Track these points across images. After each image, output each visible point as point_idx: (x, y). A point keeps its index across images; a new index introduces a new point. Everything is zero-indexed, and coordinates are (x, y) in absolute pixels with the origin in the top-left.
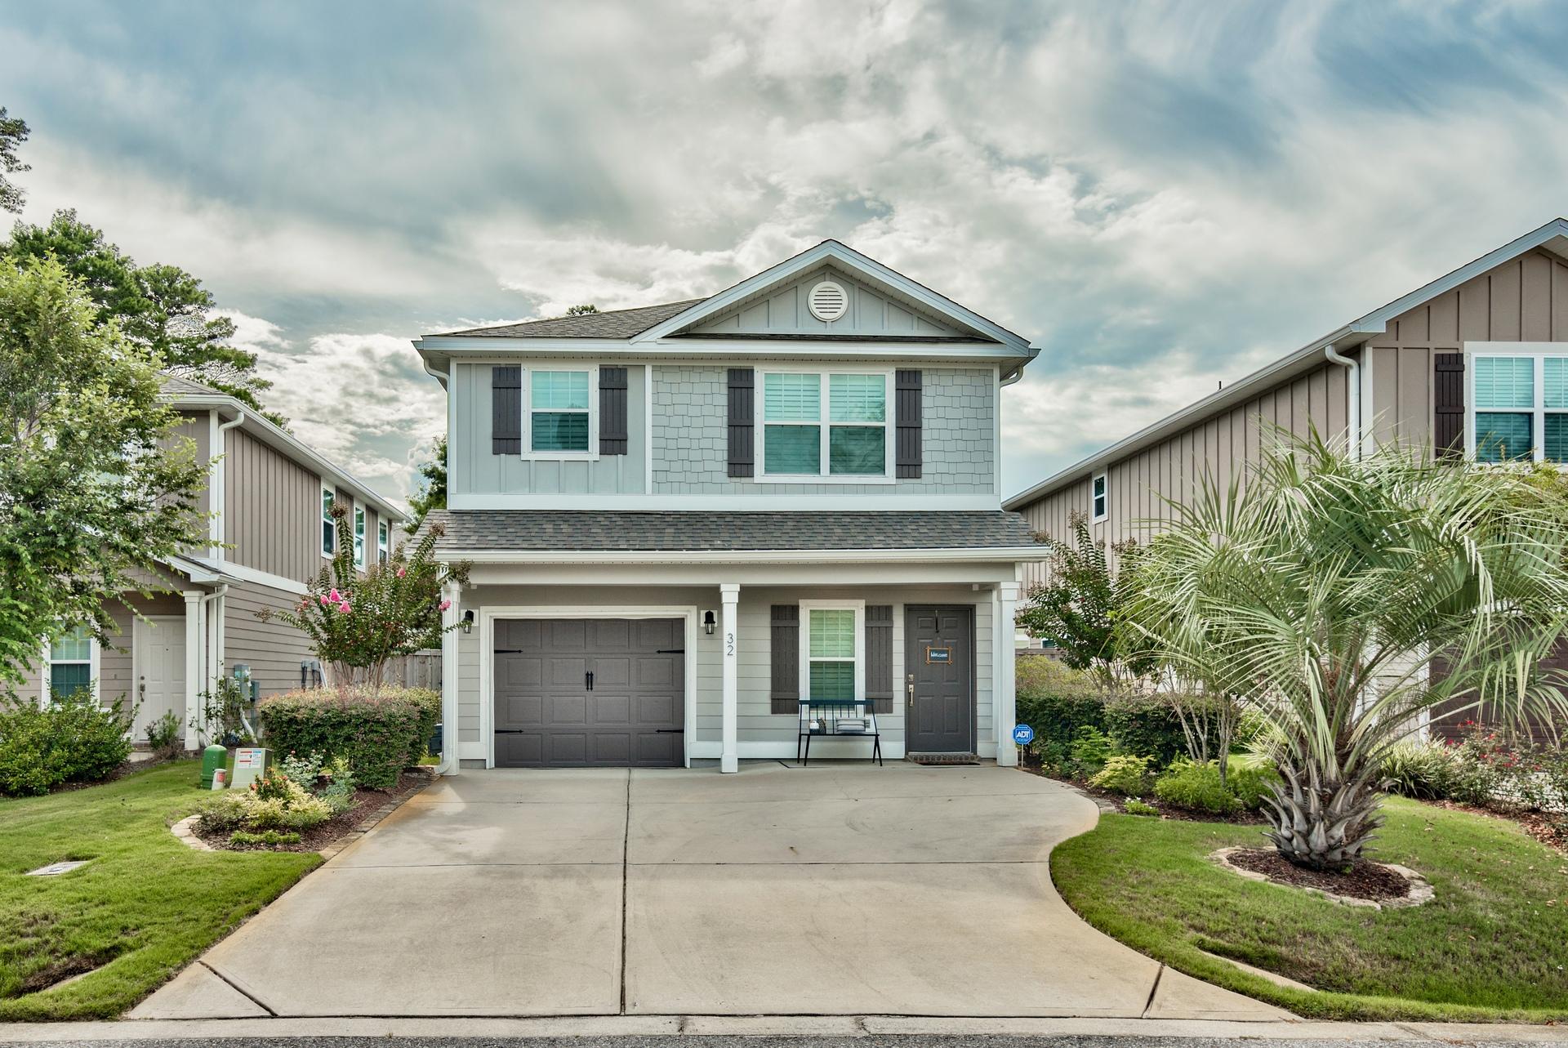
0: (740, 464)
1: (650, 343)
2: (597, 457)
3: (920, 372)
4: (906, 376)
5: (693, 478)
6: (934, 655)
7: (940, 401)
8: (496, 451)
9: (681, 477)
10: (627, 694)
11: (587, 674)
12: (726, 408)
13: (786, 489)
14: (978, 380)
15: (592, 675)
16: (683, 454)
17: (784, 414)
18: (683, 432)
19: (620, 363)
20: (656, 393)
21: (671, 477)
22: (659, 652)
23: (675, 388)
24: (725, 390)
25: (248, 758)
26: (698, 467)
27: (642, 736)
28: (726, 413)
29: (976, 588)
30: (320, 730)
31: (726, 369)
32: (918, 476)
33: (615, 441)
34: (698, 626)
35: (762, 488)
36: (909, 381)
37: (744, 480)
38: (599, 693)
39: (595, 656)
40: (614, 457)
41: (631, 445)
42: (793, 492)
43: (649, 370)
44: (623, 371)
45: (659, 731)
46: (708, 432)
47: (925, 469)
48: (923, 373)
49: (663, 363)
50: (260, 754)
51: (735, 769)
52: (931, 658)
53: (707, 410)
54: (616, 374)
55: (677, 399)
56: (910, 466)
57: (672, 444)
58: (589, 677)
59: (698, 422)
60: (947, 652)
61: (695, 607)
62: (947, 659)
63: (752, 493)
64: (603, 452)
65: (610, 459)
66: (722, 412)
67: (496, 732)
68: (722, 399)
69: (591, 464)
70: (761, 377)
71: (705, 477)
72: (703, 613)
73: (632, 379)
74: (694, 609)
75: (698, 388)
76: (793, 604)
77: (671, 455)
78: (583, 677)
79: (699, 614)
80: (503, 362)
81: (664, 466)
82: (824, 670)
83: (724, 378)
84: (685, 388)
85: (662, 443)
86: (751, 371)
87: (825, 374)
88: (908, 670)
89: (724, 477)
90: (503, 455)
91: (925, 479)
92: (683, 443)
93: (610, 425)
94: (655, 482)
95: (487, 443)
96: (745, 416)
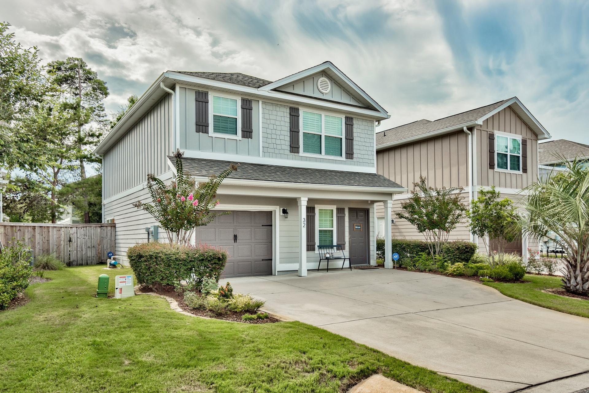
0: (294, 148)
1: (265, 91)
2: (240, 138)
3: (353, 118)
4: (348, 119)
5: (277, 151)
6: (356, 227)
7: (359, 131)
8: (198, 131)
9: (272, 151)
10: (250, 244)
11: (234, 236)
12: (289, 124)
13: (310, 159)
14: (370, 124)
15: (236, 235)
16: (274, 141)
17: (310, 129)
18: (274, 131)
19: (249, 98)
20: (263, 113)
21: (269, 150)
22: (263, 226)
23: (270, 112)
24: (289, 116)
25: (124, 280)
26: (279, 147)
27: (256, 262)
28: (289, 126)
29: (369, 202)
30: (192, 264)
31: (289, 107)
32: (352, 158)
33: (248, 133)
34: (280, 215)
35: (302, 158)
36: (349, 121)
37: (296, 154)
38: (239, 244)
39: (237, 227)
40: (247, 139)
41: (254, 134)
42: (313, 161)
43: (261, 103)
44: (250, 101)
45: (263, 260)
46: (283, 133)
47: (355, 156)
48: (354, 119)
49: (267, 100)
50: (130, 278)
51: (306, 275)
52: (356, 229)
53: (282, 123)
54: (248, 102)
55: (271, 117)
56: (350, 155)
57: (269, 136)
58: (235, 237)
59: (279, 128)
60: (360, 226)
61: (279, 206)
62: (360, 229)
63: (298, 160)
64: (243, 137)
65: (246, 140)
69: (238, 141)
70: (302, 112)
71: (282, 152)
72: (282, 209)
73: (254, 105)
74: (278, 207)
75: (279, 114)
76: (313, 206)
77: (269, 141)
79: (280, 209)
80: (201, 89)
81: (267, 145)
82: (323, 233)
83: (288, 111)
84: (274, 112)
85: (266, 135)
86: (298, 109)
87: (323, 114)
88: (350, 233)
89: (288, 152)
90: (201, 133)
91: (354, 160)
92: (274, 137)
93: (245, 125)
94: (263, 152)
95: (193, 127)
96: (296, 128)
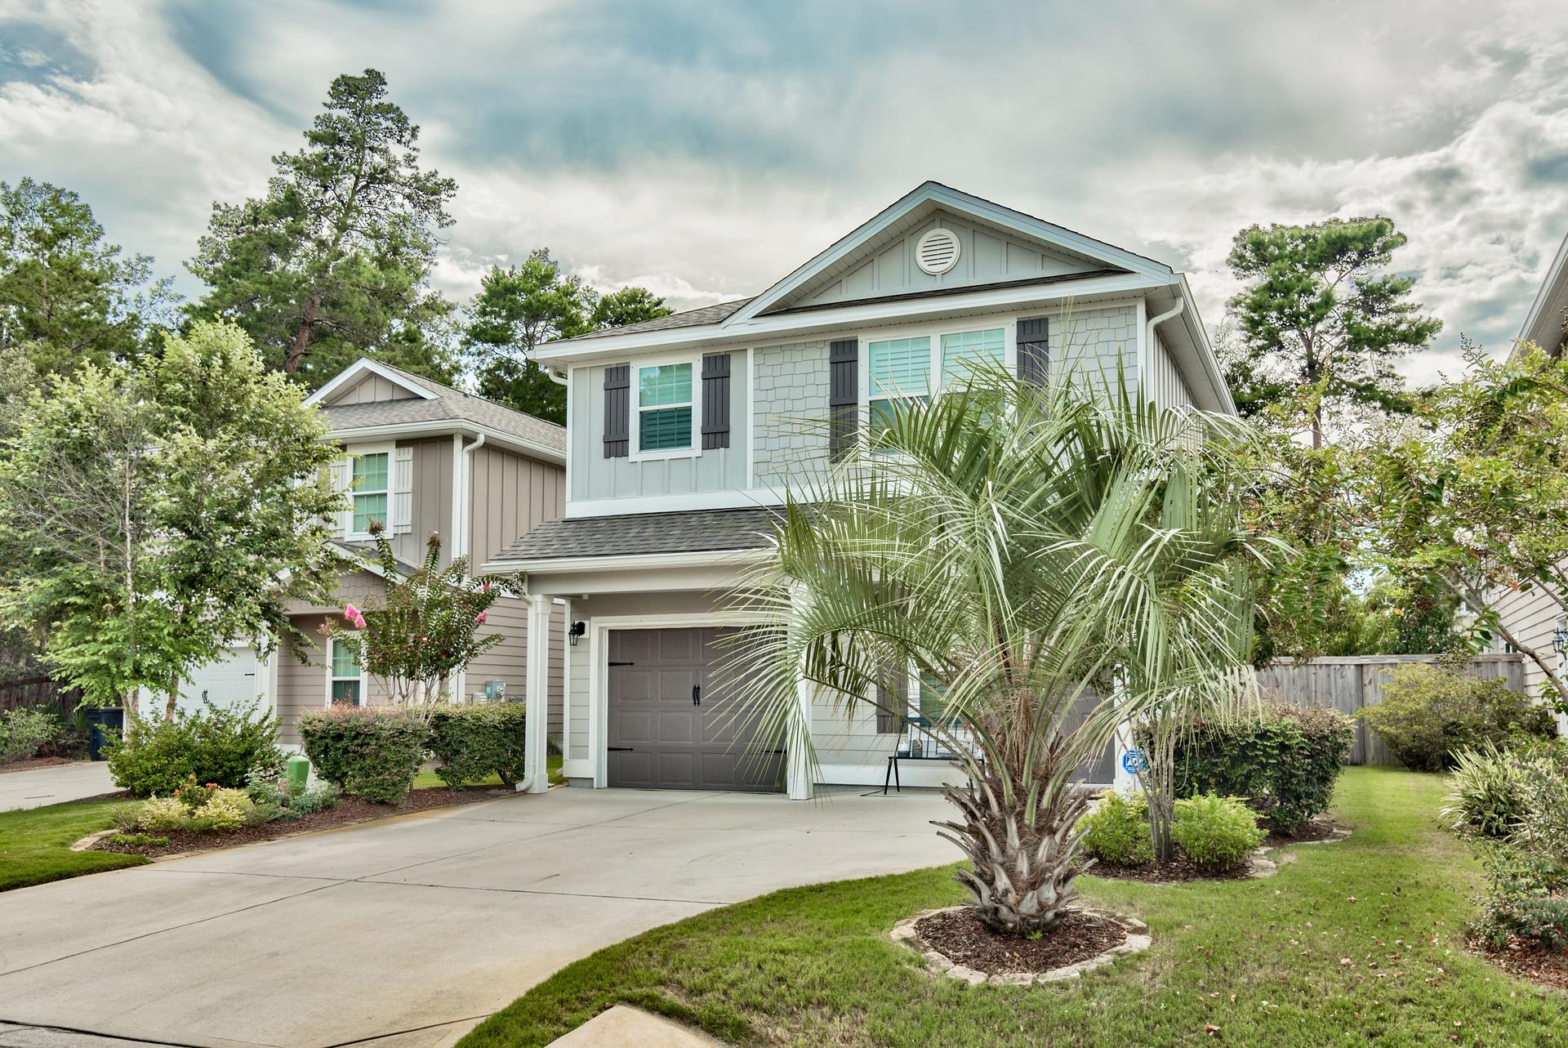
0: (840, 443)
2: (699, 452)
3: (1046, 320)
4: (1028, 327)
5: (794, 467)
8: (608, 455)
9: (782, 465)
11: (695, 688)
12: (829, 386)
14: (1118, 321)
15: (699, 688)
16: (785, 441)
17: (889, 387)
18: (785, 417)
19: (722, 350)
20: (758, 378)
21: (773, 466)
23: (777, 369)
24: (827, 367)
26: (799, 454)
28: (828, 392)
31: (828, 343)
33: (718, 435)
36: (1032, 332)
38: (706, 709)
39: (702, 669)
40: (715, 452)
41: (733, 437)
43: (750, 353)
44: (724, 358)
46: (810, 415)
48: (1050, 321)
49: (763, 344)
53: (809, 391)
55: (779, 382)
57: (773, 432)
58: (697, 691)
59: (800, 405)
64: (706, 446)
66: (825, 391)
67: (609, 749)
68: (825, 377)
69: (693, 461)
70: (865, 348)
71: (808, 465)
73: (734, 366)
75: (800, 368)
77: (773, 444)
78: (691, 689)
80: (614, 363)
81: (766, 456)
83: (826, 353)
84: (788, 368)
85: (764, 431)
86: (855, 342)
87: (935, 334)
89: (826, 464)
90: (613, 458)
92: (785, 430)
93: (712, 417)
94: (755, 474)
95: (599, 447)
96: (847, 392)
